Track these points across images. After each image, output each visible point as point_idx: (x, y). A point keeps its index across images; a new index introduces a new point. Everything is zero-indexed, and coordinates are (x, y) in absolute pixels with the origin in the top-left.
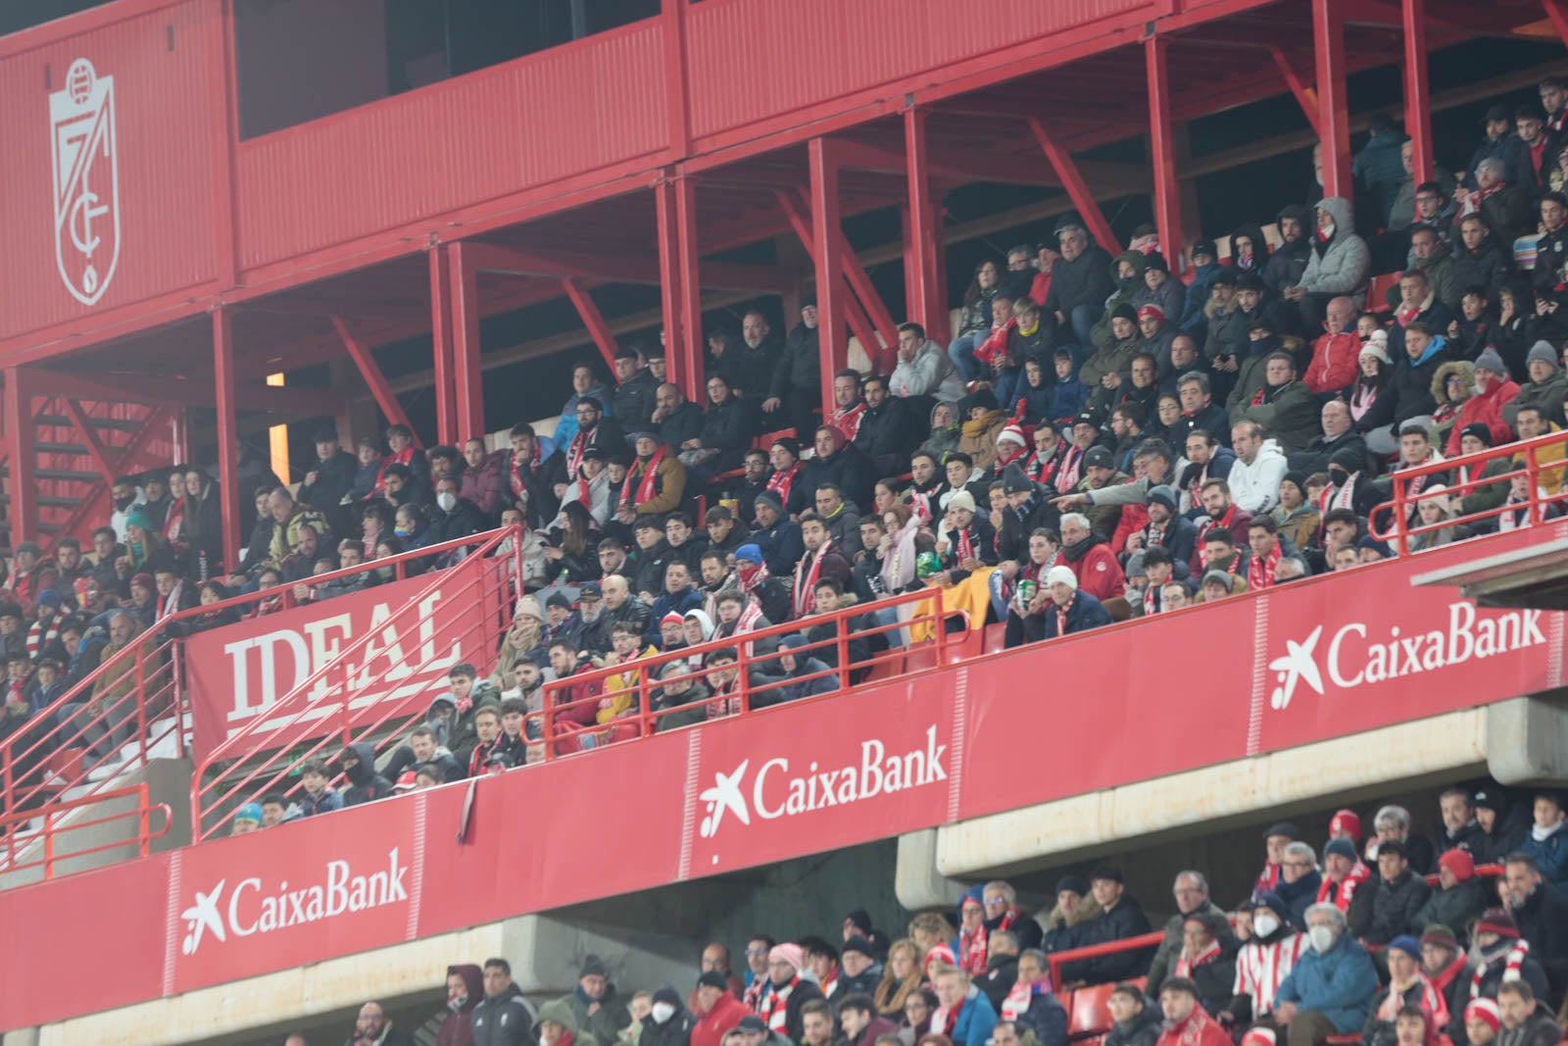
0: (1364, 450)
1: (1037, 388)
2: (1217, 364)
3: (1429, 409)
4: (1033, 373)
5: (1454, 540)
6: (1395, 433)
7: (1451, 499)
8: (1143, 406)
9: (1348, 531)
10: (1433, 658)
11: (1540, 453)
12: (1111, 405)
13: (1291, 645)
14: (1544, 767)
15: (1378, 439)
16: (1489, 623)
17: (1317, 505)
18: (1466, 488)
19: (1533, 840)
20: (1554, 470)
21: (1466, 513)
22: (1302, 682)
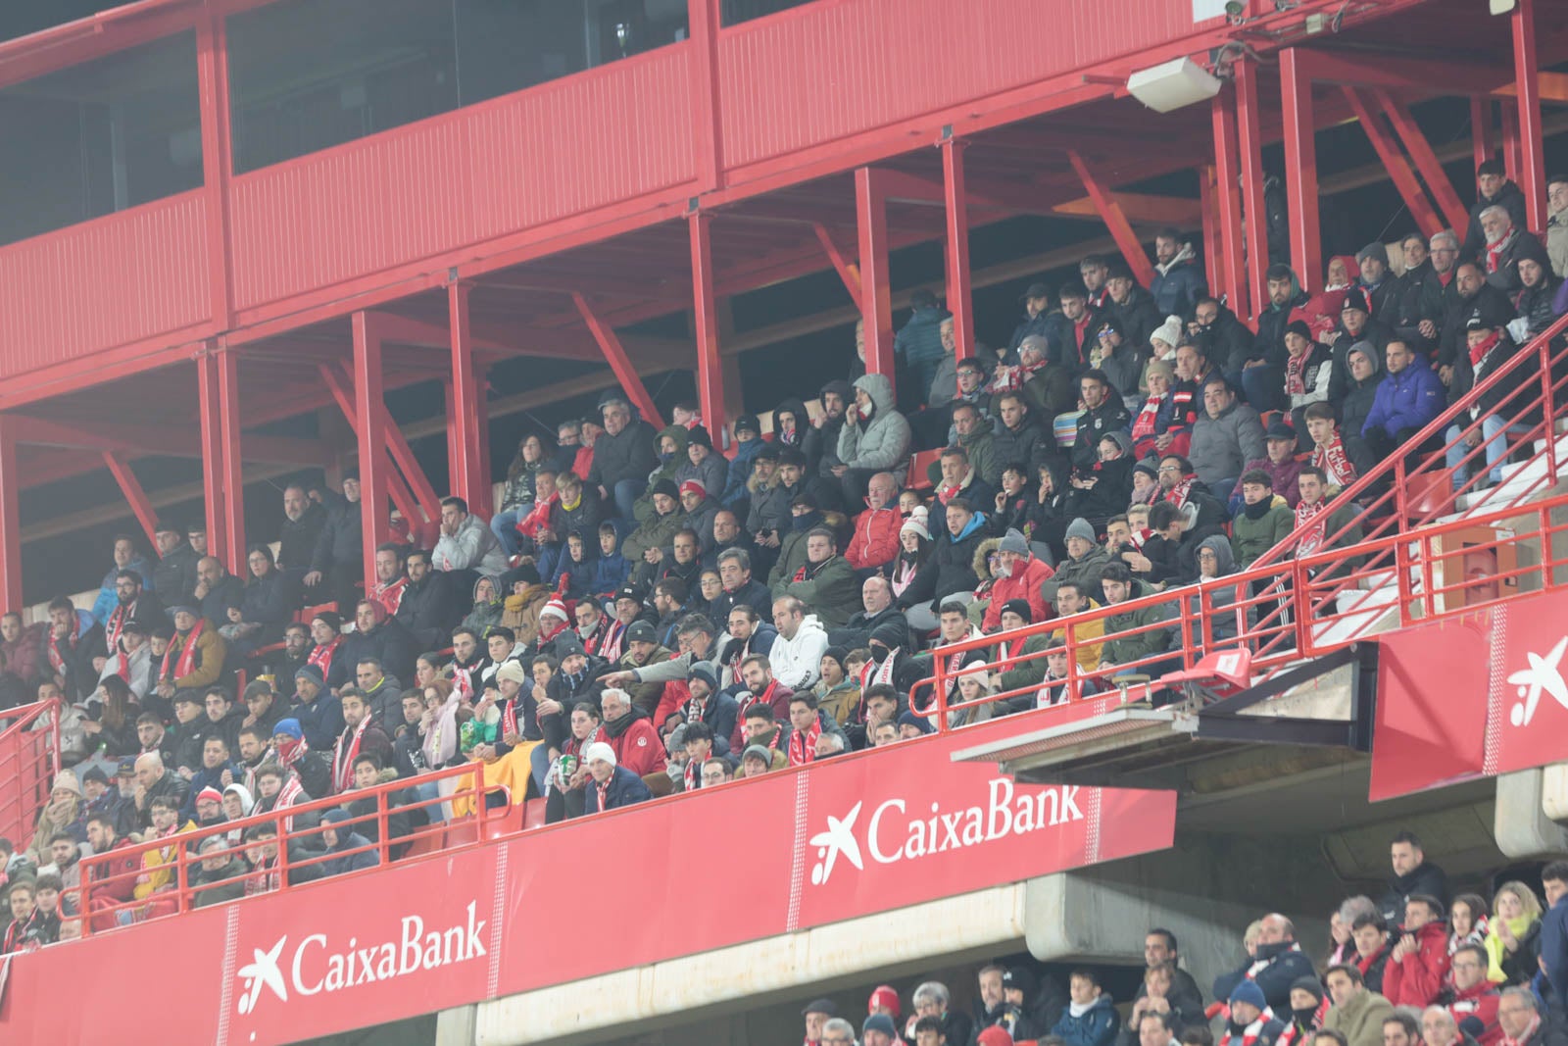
0: (904, 626)
1: (580, 563)
2: (759, 539)
3: (970, 585)
4: (575, 548)
5: (993, 716)
6: (935, 609)
7: (990, 675)
8: (685, 583)
9: (888, 707)
10: (972, 834)
11: (1078, 630)
12: (653, 581)
13: (832, 821)
14: (1082, 943)
15: (919, 615)
16: (1027, 799)
17: (858, 681)
18: (1006, 664)
19: (1070, 1016)
20: (1092, 647)
21: (1005, 689)
22: (841, 857)
